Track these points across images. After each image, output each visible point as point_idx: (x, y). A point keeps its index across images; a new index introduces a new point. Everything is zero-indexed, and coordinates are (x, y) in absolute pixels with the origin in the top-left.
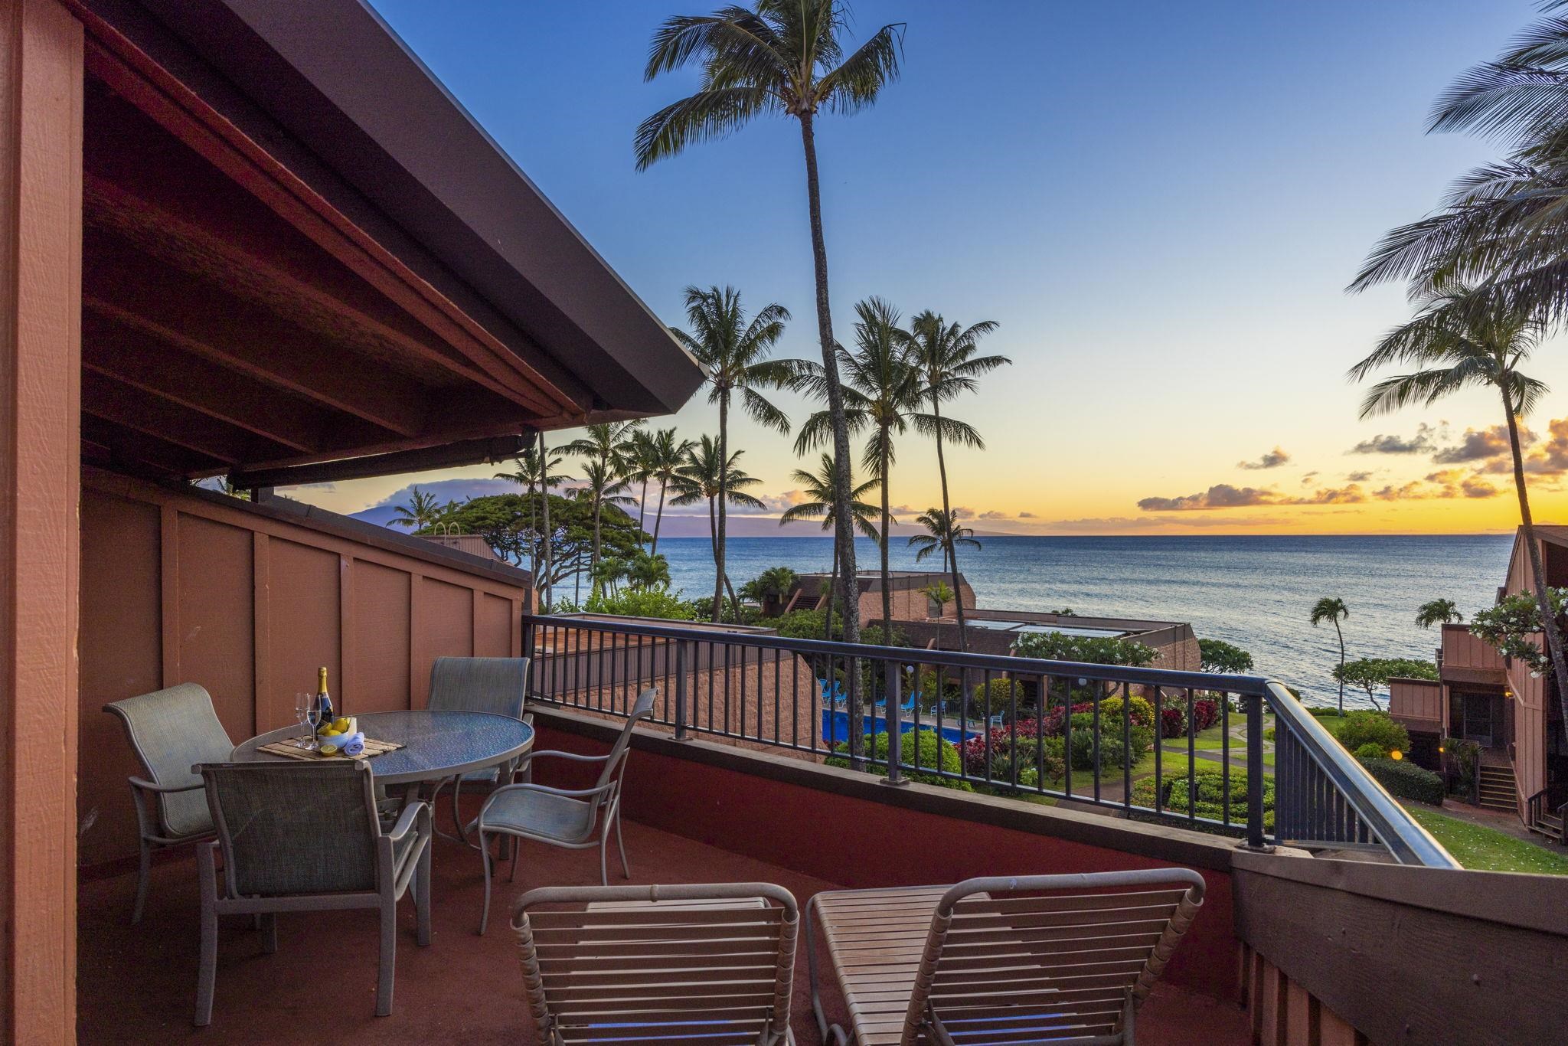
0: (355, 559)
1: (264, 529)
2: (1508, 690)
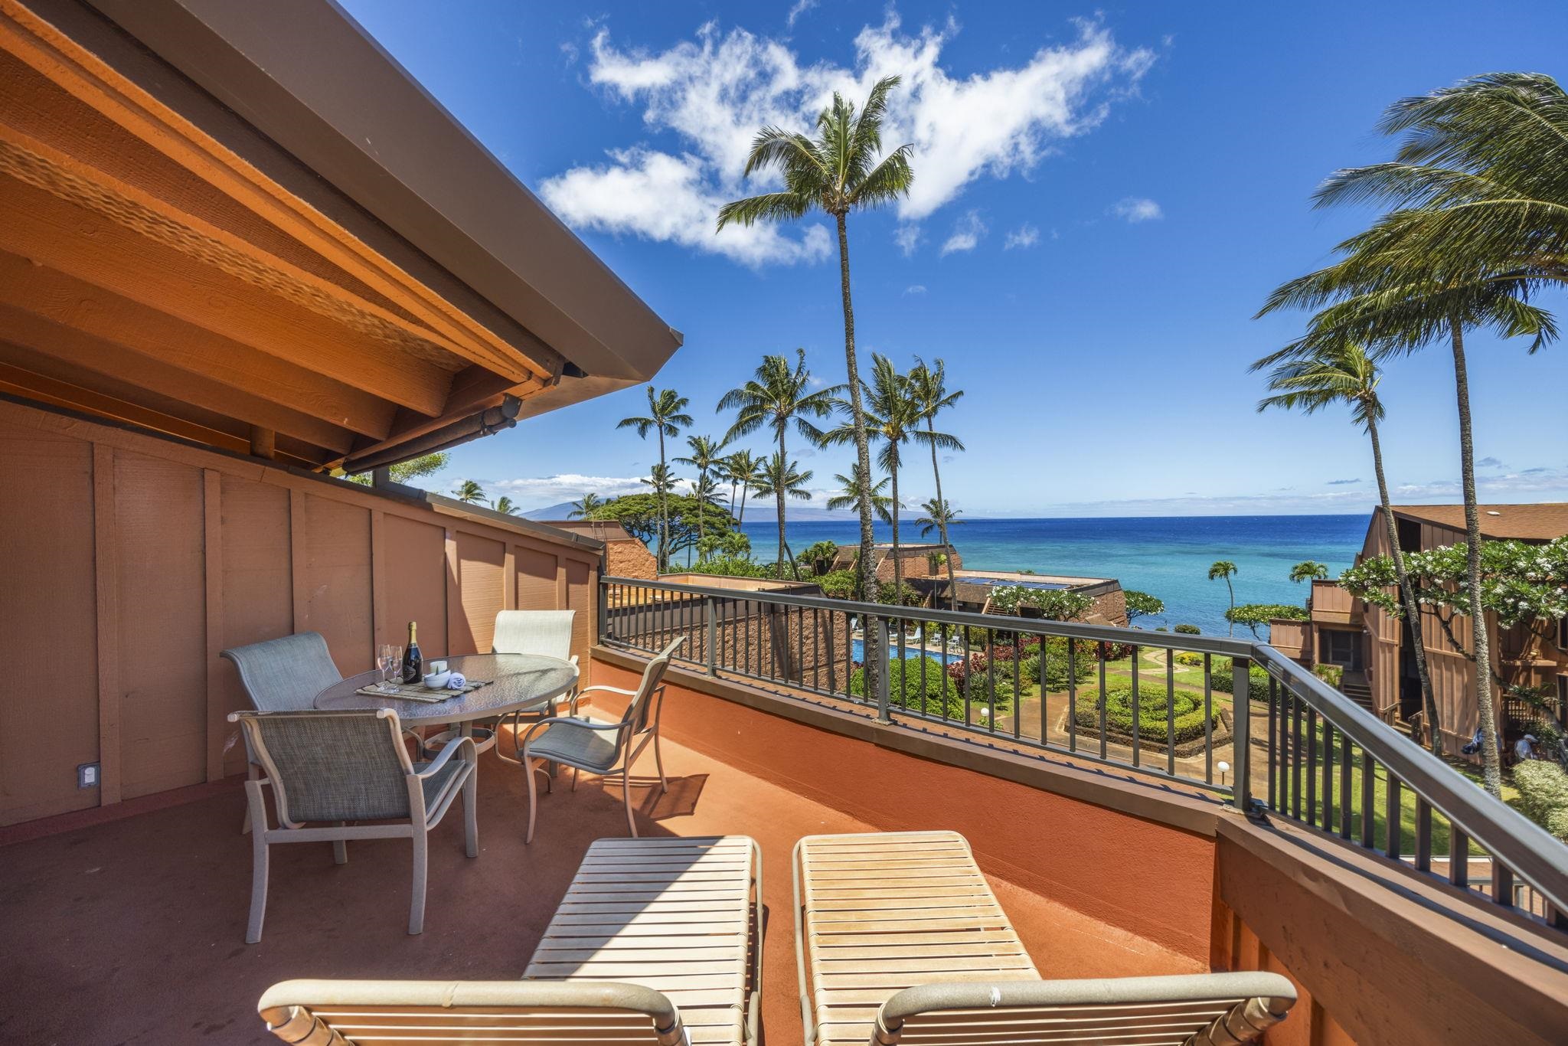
0: (458, 532)
1: (380, 506)
2: (1366, 628)
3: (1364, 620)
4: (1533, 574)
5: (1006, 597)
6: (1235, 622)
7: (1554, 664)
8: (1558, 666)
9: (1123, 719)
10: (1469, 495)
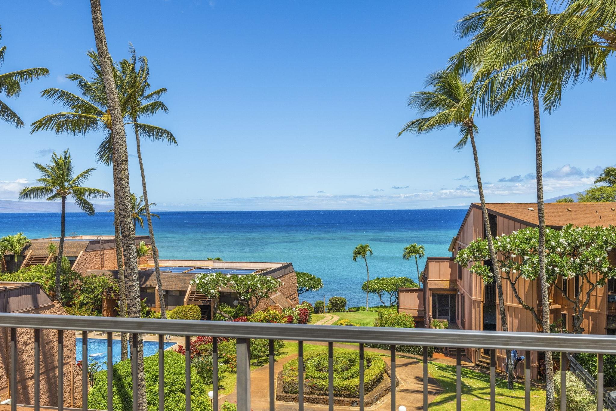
2: (460, 291)
3: (457, 285)
4: (559, 249)
5: (207, 284)
6: (369, 292)
7: (560, 306)
8: (562, 307)
9: (323, 382)
10: (540, 196)
